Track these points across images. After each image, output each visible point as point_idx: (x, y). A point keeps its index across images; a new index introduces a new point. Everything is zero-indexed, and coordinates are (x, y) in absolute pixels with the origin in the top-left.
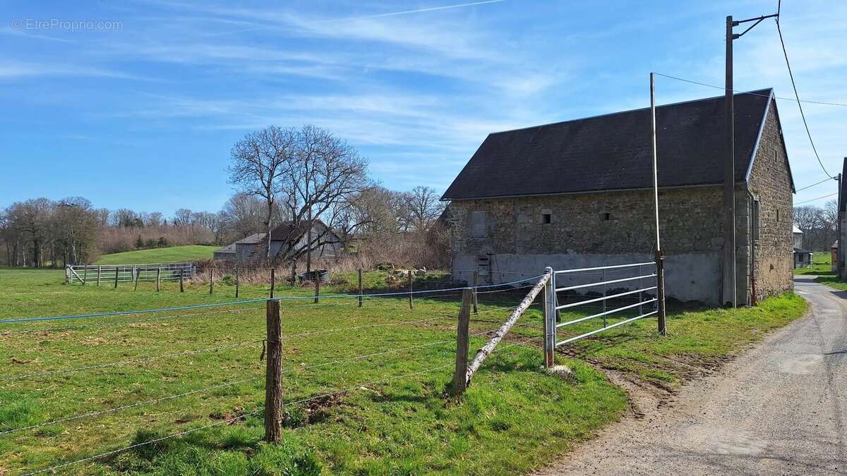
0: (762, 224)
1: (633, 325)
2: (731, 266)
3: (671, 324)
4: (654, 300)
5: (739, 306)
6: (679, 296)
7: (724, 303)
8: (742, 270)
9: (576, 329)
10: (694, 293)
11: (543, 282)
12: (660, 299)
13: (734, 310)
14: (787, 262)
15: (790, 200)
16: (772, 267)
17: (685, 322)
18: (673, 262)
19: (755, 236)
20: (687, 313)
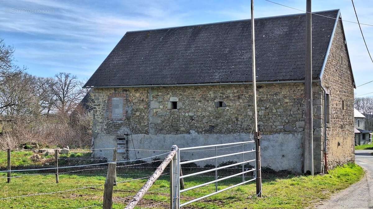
0: (332, 111)
1: (238, 190)
2: (310, 143)
3: (266, 188)
4: (253, 169)
5: (316, 174)
6: (273, 167)
7: (305, 172)
8: (318, 147)
9: (196, 194)
10: (284, 165)
11: (170, 157)
12: (258, 168)
13: (311, 177)
14: (350, 141)
15: (352, 93)
16: (339, 144)
17: (276, 186)
18: (269, 140)
19: (327, 121)
20: (278, 180)
